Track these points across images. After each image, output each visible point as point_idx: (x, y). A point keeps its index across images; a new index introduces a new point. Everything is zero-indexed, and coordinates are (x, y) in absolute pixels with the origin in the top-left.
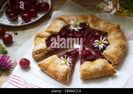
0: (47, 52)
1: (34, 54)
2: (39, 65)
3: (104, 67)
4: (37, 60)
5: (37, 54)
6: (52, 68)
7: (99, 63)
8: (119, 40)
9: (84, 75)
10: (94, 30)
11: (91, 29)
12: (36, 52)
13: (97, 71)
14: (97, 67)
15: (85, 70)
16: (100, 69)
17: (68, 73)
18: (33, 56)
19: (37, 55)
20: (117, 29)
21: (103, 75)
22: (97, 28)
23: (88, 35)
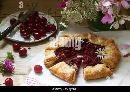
0: (56, 60)
1: (46, 61)
2: (50, 70)
3: (103, 70)
4: (48, 67)
5: (48, 61)
6: (60, 71)
7: (99, 67)
8: (114, 51)
9: (87, 75)
10: (93, 44)
11: (91, 43)
12: (47, 60)
13: (97, 73)
14: (97, 70)
15: (87, 72)
16: (100, 71)
17: (74, 74)
18: (45, 63)
19: (48, 63)
20: (112, 43)
21: (102, 76)
22: (95, 43)
23: (89, 48)
